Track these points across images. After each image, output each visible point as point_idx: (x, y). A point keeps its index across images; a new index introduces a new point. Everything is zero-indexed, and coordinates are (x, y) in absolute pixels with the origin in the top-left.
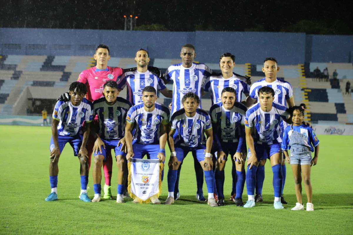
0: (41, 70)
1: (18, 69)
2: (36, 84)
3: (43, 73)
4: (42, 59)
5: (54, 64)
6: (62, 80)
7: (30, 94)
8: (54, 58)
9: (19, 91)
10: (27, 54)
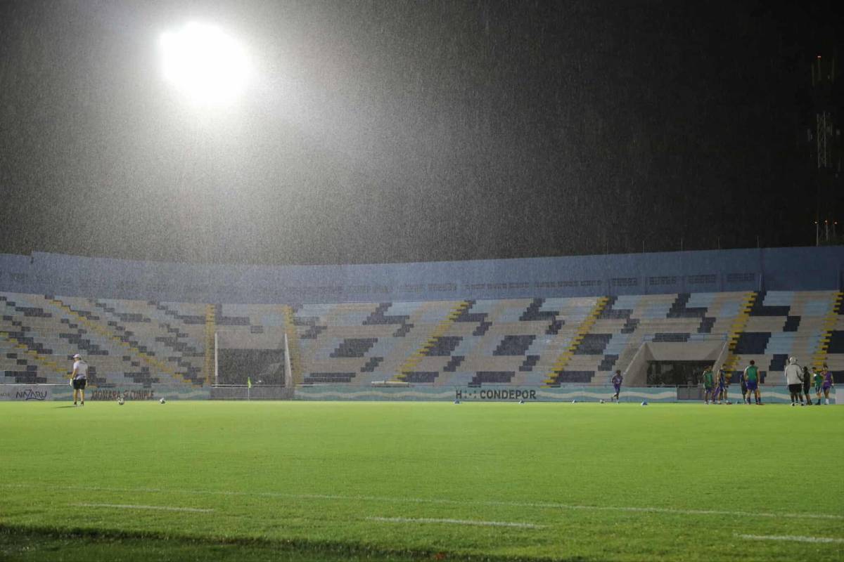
0: (669, 316)
1: (632, 317)
2: (660, 338)
3: (670, 321)
4: (671, 298)
5: (688, 306)
6: (700, 330)
7: (651, 355)
8: (689, 296)
9: (632, 351)
10: (646, 293)
